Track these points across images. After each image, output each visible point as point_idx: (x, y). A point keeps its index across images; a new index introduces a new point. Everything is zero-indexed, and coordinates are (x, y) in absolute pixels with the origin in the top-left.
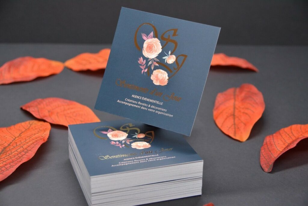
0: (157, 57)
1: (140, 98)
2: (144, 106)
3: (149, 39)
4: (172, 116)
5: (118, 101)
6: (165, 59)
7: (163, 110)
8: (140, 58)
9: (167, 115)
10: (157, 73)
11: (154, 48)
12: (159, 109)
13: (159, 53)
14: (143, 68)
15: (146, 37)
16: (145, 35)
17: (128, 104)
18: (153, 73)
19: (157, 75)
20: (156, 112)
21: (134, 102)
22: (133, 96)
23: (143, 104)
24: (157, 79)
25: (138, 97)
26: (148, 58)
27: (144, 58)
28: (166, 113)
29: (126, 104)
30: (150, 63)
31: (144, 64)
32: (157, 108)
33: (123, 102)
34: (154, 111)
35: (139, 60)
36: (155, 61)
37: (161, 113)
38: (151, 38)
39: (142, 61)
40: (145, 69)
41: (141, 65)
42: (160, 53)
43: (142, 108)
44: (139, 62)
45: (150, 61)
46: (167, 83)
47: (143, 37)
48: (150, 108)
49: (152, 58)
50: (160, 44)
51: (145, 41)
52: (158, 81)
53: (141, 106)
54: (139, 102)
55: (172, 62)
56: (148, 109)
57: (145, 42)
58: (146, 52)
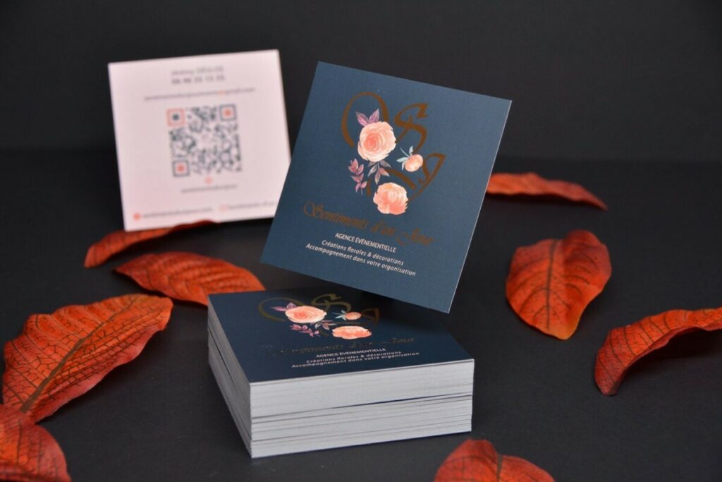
0: (386, 160)
1: (351, 239)
2: (359, 256)
3: (371, 123)
4: (414, 274)
5: (308, 246)
6: (401, 163)
7: (396, 262)
8: (353, 161)
9: (403, 271)
10: (386, 190)
11: (380, 141)
12: (389, 260)
13: (389, 152)
14: (358, 181)
15: (365, 119)
16: (364, 116)
17: (328, 251)
18: (379, 190)
19: (387, 193)
20: (383, 266)
21: (339, 247)
22: (337, 235)
23: (358, 252)
24: (386, 201)
25: (348, 238)
26: (369, 162)
27: (361, 161)
28: (402, 268)
29: (324, 251)
30: (372, 171)
31: (359, 173)
32: (384, 259)
33: (317, 249)
34: (379, 265)
35: (350, 165)
36: (381, 166)
37: (392, 268)
38: (375, 122)
39: (357, 167)
40: (362, 182)
41: (354, 175)
42: (392, 152)
43: (355, 258)
44: (350, 168)
45: (372, 166)
46: (406, 210)
47: (359, 121)
48: (371, 259)
49: (376, 161)
50: (392, 133)
51: (363, 127)
52: (388, 206)
53: (354, 255)
54: (350, 248)
55: (416, 168)
56: (366, 262)
57: (363, 130)
58: (364, 150)
